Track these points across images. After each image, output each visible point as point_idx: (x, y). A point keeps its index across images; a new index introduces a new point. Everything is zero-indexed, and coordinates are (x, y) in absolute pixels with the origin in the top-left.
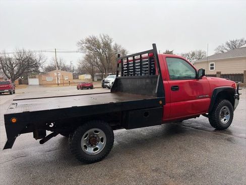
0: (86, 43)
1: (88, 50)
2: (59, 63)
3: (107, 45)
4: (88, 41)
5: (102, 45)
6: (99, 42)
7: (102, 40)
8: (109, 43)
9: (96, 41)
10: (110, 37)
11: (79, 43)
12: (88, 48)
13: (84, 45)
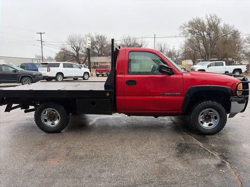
0: (189, 27)
1: (190, 34)
2: (163, 48)
3: (214, 27)
4: (192, 24)
5: (207, 27)
6: (203, 23)
7: (208, 21)
8: (216, 23)
9: (200, 23)
10: (219, 17)
11: (181, 27)
12: (190, 31)
13: (186, 28)
